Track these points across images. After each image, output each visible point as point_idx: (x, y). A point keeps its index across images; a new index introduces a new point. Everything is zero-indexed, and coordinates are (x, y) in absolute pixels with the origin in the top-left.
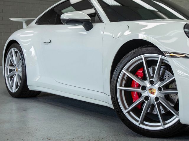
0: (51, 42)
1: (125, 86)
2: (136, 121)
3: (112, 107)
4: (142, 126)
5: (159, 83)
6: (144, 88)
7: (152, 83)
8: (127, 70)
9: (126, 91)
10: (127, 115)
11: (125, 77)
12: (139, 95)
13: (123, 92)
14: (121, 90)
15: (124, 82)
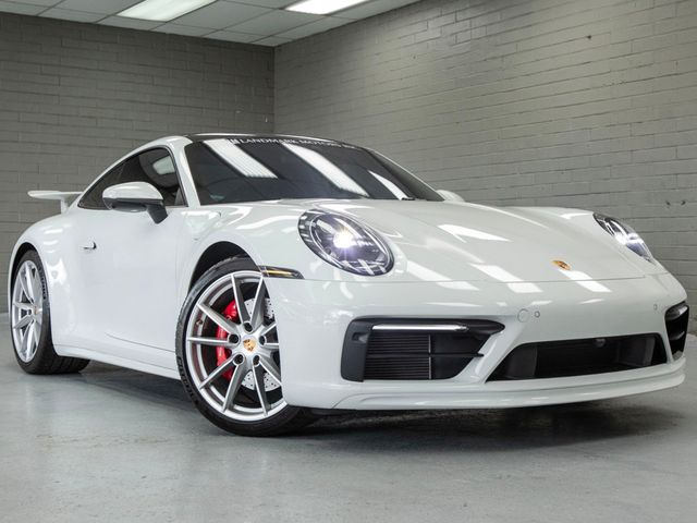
0: (95, 247)
1: (204, 335)
2: (219, 404)
3: (179, 378)
4: (229, 414)
5: (263, 327)
6: (234, 339)
7: (248, 328)
8: (206, 303)
9: (204, 346)
10: (203, 393)
11: (203, 319)
12: (228, 353)
13: (199, 347)
14: (194, 345)
15: (201, 328)
